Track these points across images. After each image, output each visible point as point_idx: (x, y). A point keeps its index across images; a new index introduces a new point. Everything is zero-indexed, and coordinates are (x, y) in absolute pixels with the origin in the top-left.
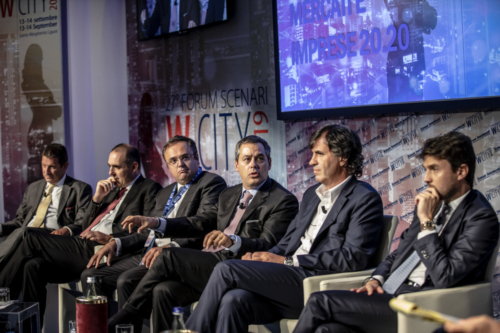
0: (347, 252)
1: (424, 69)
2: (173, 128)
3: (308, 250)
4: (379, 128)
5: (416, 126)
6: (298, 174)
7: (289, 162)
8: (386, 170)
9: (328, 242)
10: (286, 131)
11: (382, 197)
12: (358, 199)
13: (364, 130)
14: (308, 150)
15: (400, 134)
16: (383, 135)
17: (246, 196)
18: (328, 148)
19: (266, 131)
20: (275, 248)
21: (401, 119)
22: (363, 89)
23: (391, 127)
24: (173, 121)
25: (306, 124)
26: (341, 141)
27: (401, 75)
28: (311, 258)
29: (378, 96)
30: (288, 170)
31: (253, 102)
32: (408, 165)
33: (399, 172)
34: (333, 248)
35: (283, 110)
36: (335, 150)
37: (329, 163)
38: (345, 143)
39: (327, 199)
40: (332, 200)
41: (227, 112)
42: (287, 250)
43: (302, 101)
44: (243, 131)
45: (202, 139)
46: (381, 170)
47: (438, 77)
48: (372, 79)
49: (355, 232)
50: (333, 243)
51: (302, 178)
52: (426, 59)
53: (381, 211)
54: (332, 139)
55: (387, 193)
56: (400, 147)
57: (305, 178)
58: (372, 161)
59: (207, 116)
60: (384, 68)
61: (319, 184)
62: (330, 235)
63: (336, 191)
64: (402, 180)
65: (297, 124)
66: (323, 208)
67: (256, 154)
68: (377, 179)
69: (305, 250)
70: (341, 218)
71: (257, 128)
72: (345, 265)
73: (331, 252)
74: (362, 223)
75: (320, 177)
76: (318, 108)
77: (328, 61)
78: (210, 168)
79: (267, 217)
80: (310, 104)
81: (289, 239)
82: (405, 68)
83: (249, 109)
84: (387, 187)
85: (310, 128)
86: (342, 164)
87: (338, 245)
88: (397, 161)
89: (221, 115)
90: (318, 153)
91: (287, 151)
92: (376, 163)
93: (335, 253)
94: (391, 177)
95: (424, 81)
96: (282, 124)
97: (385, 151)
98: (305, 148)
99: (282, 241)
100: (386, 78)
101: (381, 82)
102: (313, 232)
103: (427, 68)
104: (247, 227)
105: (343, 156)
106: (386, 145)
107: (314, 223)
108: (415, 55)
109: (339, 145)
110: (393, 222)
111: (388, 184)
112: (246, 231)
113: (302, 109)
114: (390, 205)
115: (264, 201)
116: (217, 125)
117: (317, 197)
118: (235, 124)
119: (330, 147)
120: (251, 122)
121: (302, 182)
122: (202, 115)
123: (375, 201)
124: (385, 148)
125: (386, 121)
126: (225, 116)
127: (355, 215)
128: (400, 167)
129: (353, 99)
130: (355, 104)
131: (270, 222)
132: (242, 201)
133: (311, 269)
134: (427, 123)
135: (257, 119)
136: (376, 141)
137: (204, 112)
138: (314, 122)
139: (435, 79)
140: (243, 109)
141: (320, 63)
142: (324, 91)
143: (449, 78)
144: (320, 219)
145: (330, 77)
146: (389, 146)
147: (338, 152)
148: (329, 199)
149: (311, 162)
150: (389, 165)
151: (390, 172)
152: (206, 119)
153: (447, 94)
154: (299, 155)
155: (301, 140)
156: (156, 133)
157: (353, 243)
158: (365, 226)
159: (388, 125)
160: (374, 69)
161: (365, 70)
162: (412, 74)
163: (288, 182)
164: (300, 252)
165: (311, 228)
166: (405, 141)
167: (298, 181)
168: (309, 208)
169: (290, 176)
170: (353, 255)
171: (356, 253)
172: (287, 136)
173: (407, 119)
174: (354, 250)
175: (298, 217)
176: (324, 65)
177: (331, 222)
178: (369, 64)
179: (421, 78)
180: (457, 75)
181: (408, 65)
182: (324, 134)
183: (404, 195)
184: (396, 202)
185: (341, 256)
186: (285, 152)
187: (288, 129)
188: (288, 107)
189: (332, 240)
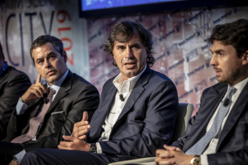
0: (147, 138)
4: (174, 22)
5: (209, 20)
6: (100, 68)
7: (91, 56)
8: (181, 62)
11: (178, 87)
12: (154, 87)
13: (160, 25)
15: (194, 27)
16: (178, 29)
19: (68, 29)
21: (194, 13)
23: (185, 21)
25: (106, 21)
30: (91, 64)
32: (202, 57)
33: (193, 64)
34: (132, 133)
35: (84, 9)
41: (32, 11)
43: (101, 0)
44: (48, 29)
45: (9, 38)
46: (176, 62)
51: (103, 71)
53: (176, 98)
55: (183, 83)
56: (194, 40)
57: (107, 71)
58: (168, 53)
59: (13, 15)
62: (129, 122)
64: (196, 70)
66: (121, 96)
67: (46, 53)
68: (173, 70)
71: (61, 26)
72: (146, 150)
74: (159, 110)
76: (117, 5)
78: (17, 65)
79: (70, 108)
80: (109, 2)
83: (53, 8)
84: (182, 77)
85: (110, 25)
87: (137, 130)
88: (192, 53)
89: (27, 14)
91: (90, 47)
92: (172, 55)
94: (186, 68)
96: (84, 21)
97: (180, 44)
104: (52, 119)
106: (180, 37)
110: (188, 108)
111: (183, 75)
114: (186, 94)
115: (67, 95)
116: (23, 24)
117: (114, 87)
118: (39, 22)
120: (55, 20)
121: (103, 76)
122: (8, 14)
123: (170, 90)
124: (180, 41)
125: (181, 16)
126: (30, 15)
127: (152, 103)
128: (194, 59)
134: (219, 17)
135: (61, 17)
136: (172, 35)
137: (9, 12)
138: (114, 19)
140: (46, 9)
150: (184, 57)
151: (185, 64)
152: (12, 19)
154: (100, 50)
155: (102, 36)
157: (152, 130)
159: (182, 20)
163: (91, 76)
165: (111, 115)
166: (199, 34)
169: (93, 70)
170: (153, 141)
171: (155, 138)
172: (89, 33)
173: (200, 14)
174: (154, 136)
183: (199, 84)
184: (191, 91)
185: (142, 142)
187: (89, 26)
188: (89, 6)
189: (130, 127)
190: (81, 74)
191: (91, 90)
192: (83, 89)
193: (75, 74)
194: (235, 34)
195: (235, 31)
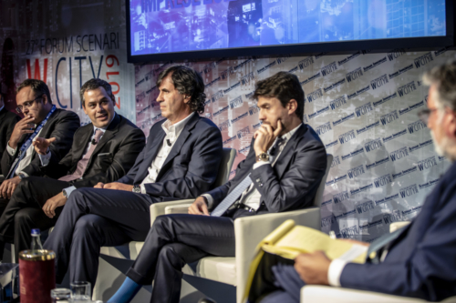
0: (190, 181)
1: (262, 17)
2: (33, 71)
3: (155, 179)
4: (219, 70)
5: (254, 68)
6: (146, 112)
7: (137, 101)
8: (226, 108)
9: (172, 172)
10: (136, 73)
11: (222, 132)
12: (199, 133)
13: (206, 72)
14: (155, 90)
15: (239, 75)
16: (223, 77)
17: (98, 133)
18: (173, 87)
19: (117, 73)
20: (125, 178)
21: (239, 62)
22: (205, 35)
23: (231, 69)
24: (32, 64)
25: (153, 67)
26: (186, 80)
27: (240, 22)
28: (157, 187)
29: (219, 41)
30: (137, 109)
31: (106, 46)
32: (246, 104)
33: (237, 110)
34: (177, 177)
35: (133, 54)
36: (180, 88)
37: (174, 101)
38: (189, 82)
39: (172, 132)
40: (176, 134)
41: (82, 56)
42: (135, 179)
43: (150, 46)
44: (96, 73)
45: (59, 81)
46: (221, 108)
47: (274, 25)
48: (214, 26)
49: (197, 163)
50: (177, 173)
51: (149, 115)
52: (264, 9)
53: (220, 144)
54: (178, 78)
55: (226, 129)
56: (239, 88)
57: (153, 116)
58: (213, 100)
59: (64, 59)
60: (225, 16)
61: (165, 119)
62: (175, 165)
63: (180, 125)
64: (240, 117)
65: (146, 66)
66: (168, 141)
68: (218, 116)
69: (151, 179)
70: (185, 150)
71: (109, 70)
72: (188, 192)
73: (175, 181)
74: (203, 155)
75: (165, 113)
76: (165, 52)
77: (174, 10)
78: (66, 107)
79: (116, 149)
80: (158, 48)
81: (137, 170)
82: (244, 16)
83: (102, 53)
84: (226, 123)
85: (157, 70)
86: (186, 101)
87: (182, 175)
88: (236, 100)
89: (76, 58)
90: (164, 90)
91: (137, 91)
92: (217, 102)
93: (178, 182)
94: (231, 114)
95: (261, 28)
96: (132, 66)
97: (225, 91)
98: (153, 88)
99: (131, 172)
100: (226, 25)
101: (222, 28)
102: (159, 163)
103: (264, 16)
104: (98, 160)
105: (187, 94)
106: (226, 85)
107: (160, 155)
108: (254, 4)
109: (184, 83)
110: (232, 154)
111: (228, 121)
112: (98, 163)
113: (150, 53)
114: (229, 140)
115: (114, 137)
116: (73, 68)
117: (163, 131)
118: (89, 66)
119: (176, 85)
120: (104, 65)
121: (149, 120)
122: (59, 58)
123: (216, 135)
124: (225, 88)
125: (226, 64)
126: (80, 59)
127: (197, 148)
128: (238, 106)
129: (196, 43)
130: (198, 48)
131: (120, 154)
132: (94, 137)
133: (157, 196)
134: (263, 66)
135: (109, 62)
136: (217, 82)
137: (60, 55)
138: (161, 65)
139: (271, 27)
140: (96, 53)
141: (167, 11)
142: (170, 37)
143: (284, 26)
144: (165, 152)
145: (176, 24)
146: (229, 86)
147: (182, 90)
148: (174, 133)
149: (158, 99)
150: (229, 104)
151: (229, 110)
152: (62, 61)
153: (282, 40)
154: (147, 95)
155: (149, 81)
156: (17, 75)
157: (195, 173)
158: (206, 157)
159: (228, 67)
160: (216, 17)
161: (208, 17)
162: (250, 21)
163: (137, 119)
164: (147, 181)
165: (157, 159)
166: (243, 82)
167: (146, 118)
168: (155, 141)
169: (139, 114)
170: (195, 184)
171: (198, 182)
172: (136, 77)
173: (245, 62)
174: (196, 179)
175: (145, 149)
176: (171, 13)
177: (175, 154)
178: (212, 12)
179: (259, 25)
180: (291, 22)
181: (247, 14)
182: (170, 74)
183: (242, 131)
184: (235, 137)
185: (184, 185)
186: (134, 92)
187: (137, 71)
188: (138, 51)
189: (176, 170)
190: (128, 117)
191: (139, 134)
192: (130, 132)
193: (121, 117)
194: (276, 86)
195: (276, 83)
